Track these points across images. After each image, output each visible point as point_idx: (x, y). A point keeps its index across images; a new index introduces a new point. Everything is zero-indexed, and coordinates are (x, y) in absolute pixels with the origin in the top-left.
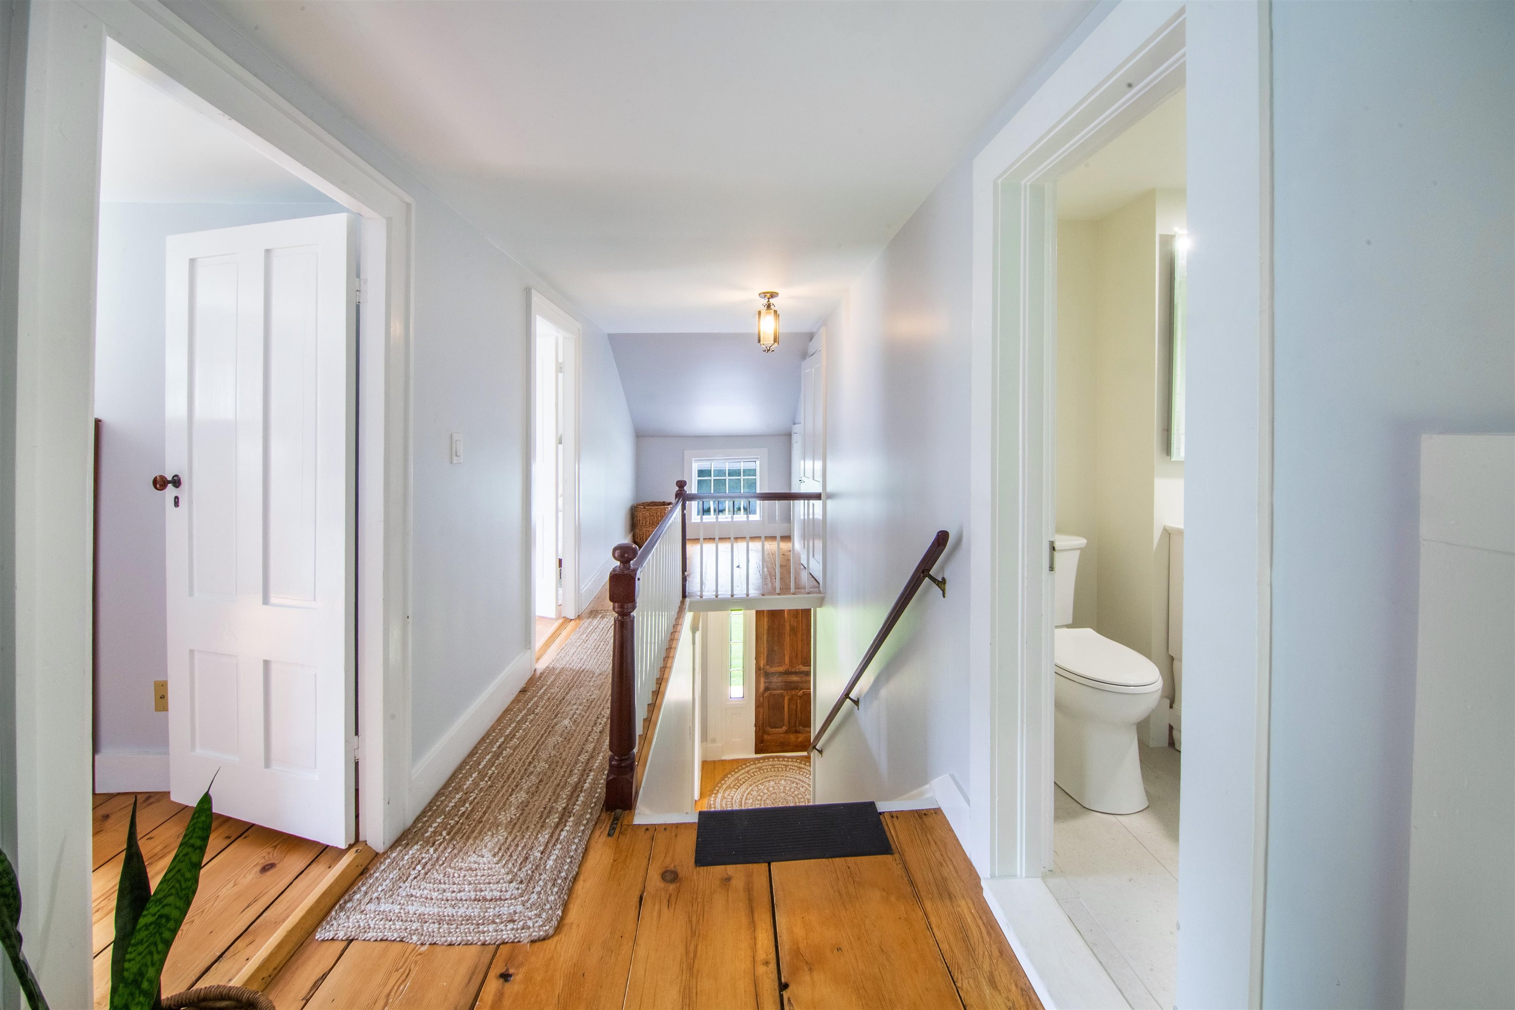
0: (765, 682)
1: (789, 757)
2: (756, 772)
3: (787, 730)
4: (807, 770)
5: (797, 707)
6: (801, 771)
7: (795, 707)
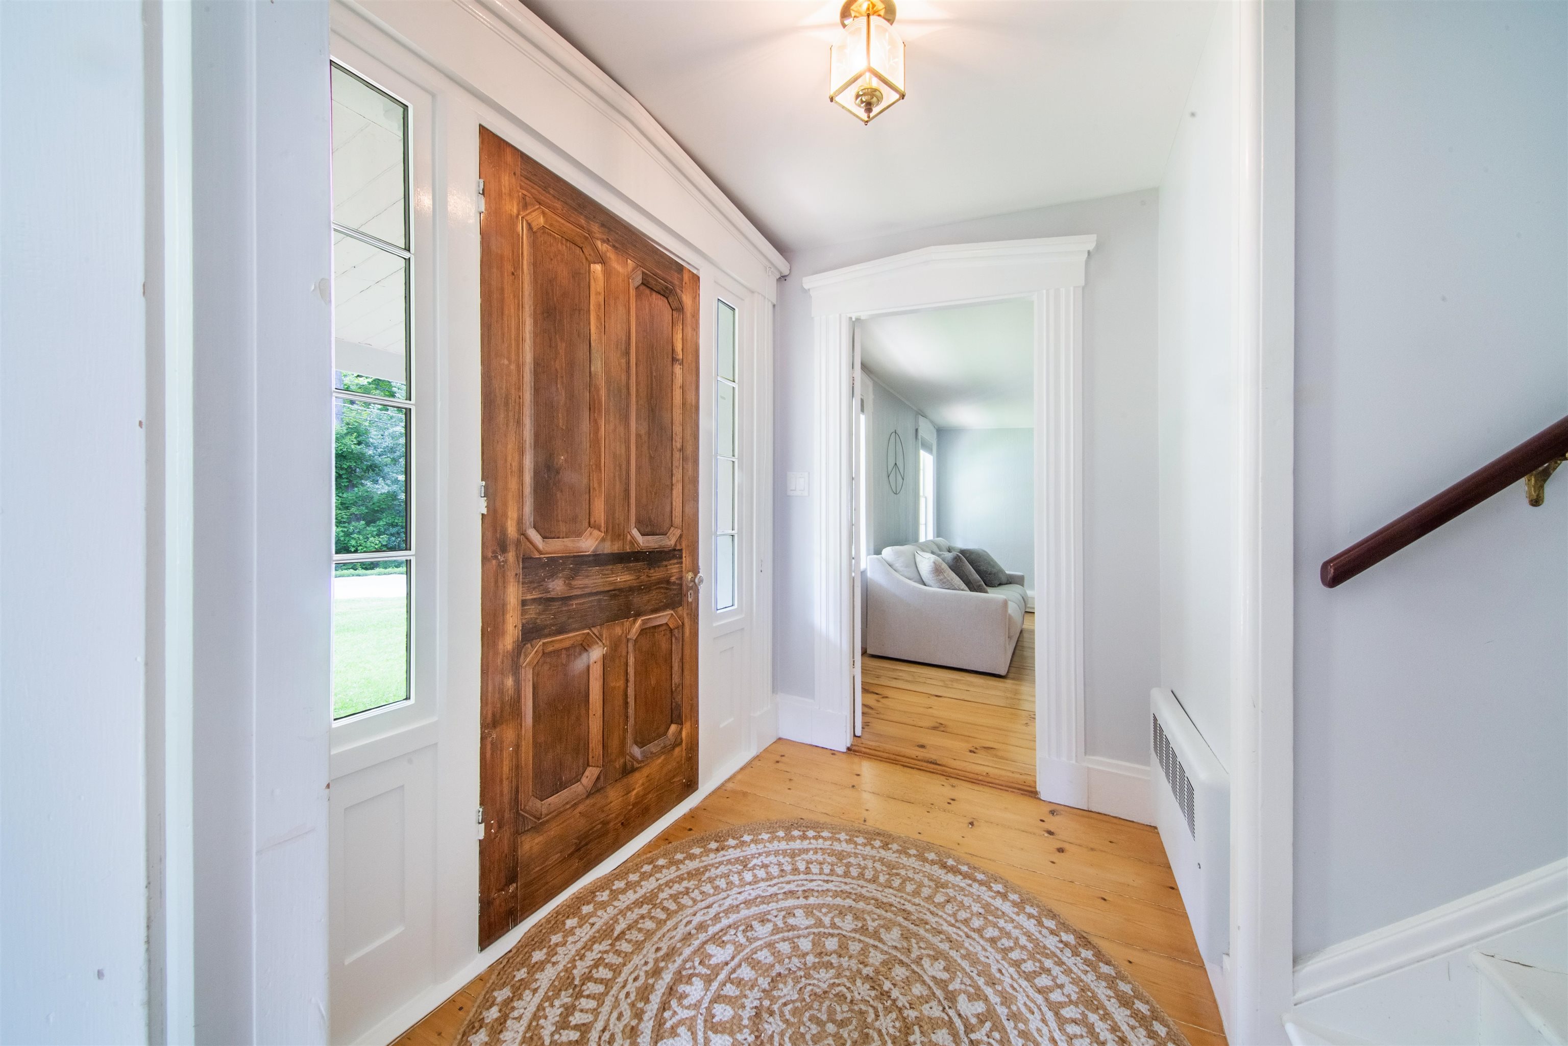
0: (524, 603)
1: (621, 872)
2: (569, 1010)
3: (598, 778)
4: (721, 863)
5: (627, 681)
6: (711, 880)
7: (621, 683)
